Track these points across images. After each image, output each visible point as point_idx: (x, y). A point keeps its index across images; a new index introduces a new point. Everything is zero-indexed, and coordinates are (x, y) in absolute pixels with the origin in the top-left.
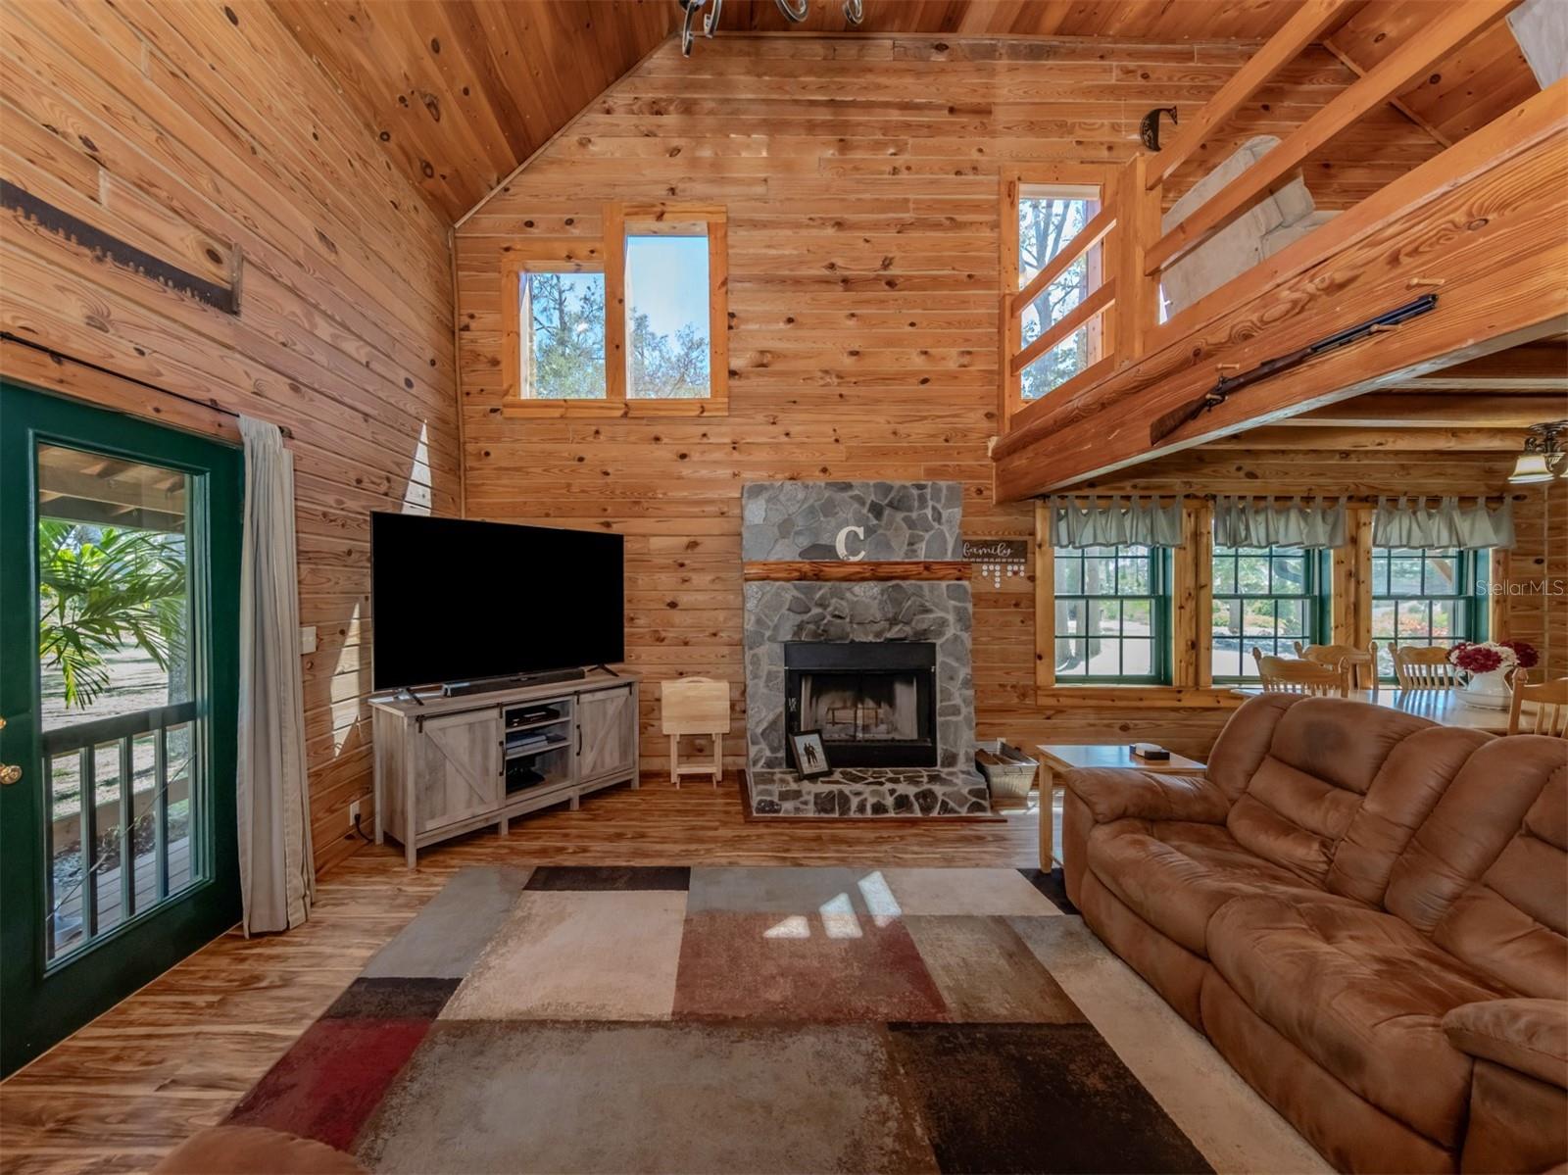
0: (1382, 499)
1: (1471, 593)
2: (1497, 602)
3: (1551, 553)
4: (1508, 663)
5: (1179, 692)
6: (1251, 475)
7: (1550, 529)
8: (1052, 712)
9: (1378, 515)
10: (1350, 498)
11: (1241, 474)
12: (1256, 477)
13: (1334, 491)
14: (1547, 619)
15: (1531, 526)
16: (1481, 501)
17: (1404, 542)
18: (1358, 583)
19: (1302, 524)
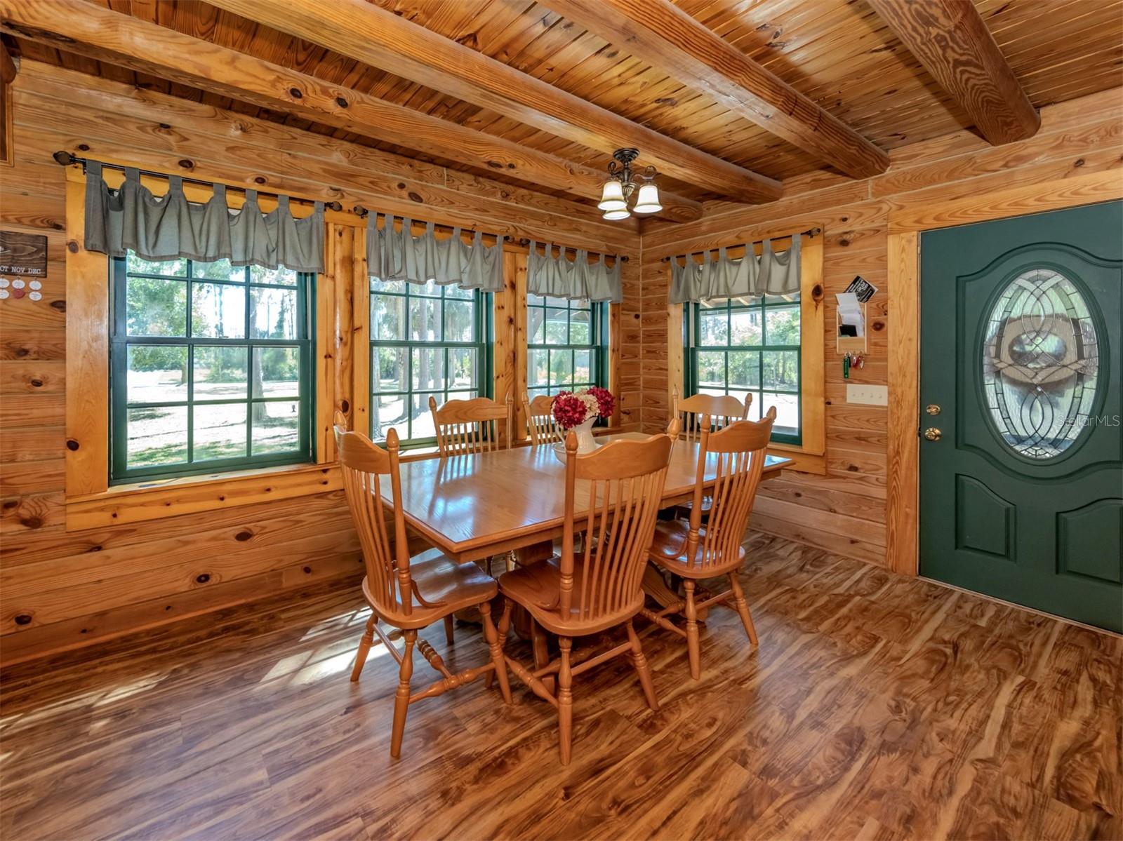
0: (533, 244)
1: (599, 344)
2: (613, 350)
3: (644, 310)
4: (592, 414)
5: (325, 471)
6: (415, 197)
7: (643, 289)
8: (107, 536)
9: (530, 259)
10: (506, 238)
11: (405, 193)
12: (421, 200)
13: (495, 229)
14: (642, 365)
15: (633, 285)
16: (602, 257)
17: (551, 291)
18: (517, 330)
19: (463, 261)
